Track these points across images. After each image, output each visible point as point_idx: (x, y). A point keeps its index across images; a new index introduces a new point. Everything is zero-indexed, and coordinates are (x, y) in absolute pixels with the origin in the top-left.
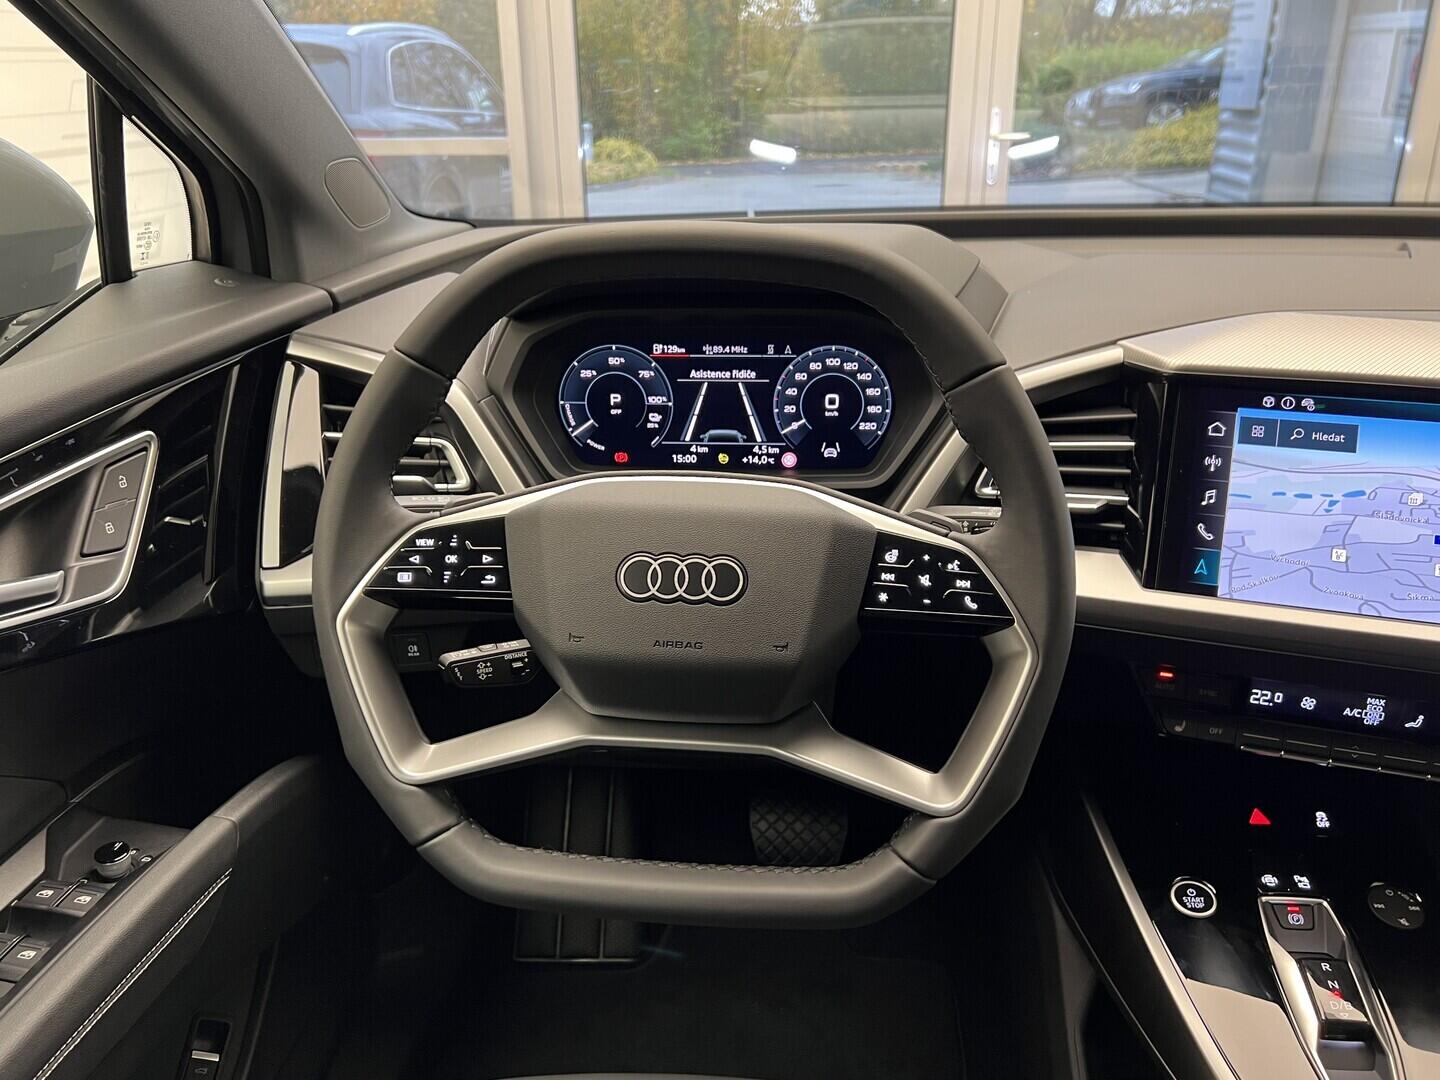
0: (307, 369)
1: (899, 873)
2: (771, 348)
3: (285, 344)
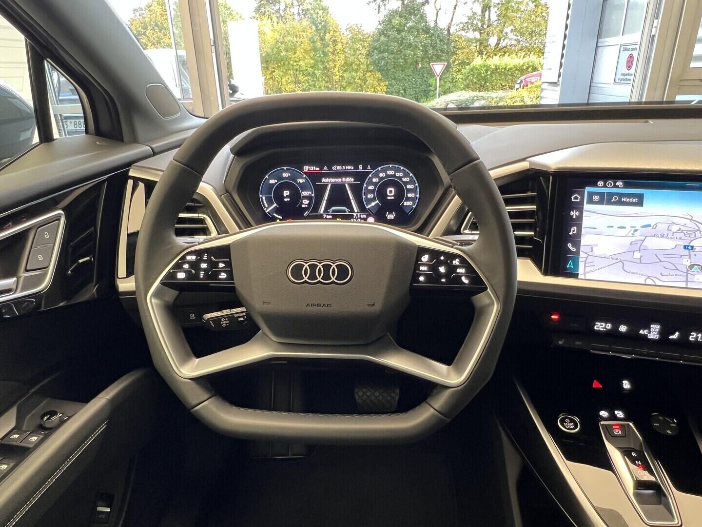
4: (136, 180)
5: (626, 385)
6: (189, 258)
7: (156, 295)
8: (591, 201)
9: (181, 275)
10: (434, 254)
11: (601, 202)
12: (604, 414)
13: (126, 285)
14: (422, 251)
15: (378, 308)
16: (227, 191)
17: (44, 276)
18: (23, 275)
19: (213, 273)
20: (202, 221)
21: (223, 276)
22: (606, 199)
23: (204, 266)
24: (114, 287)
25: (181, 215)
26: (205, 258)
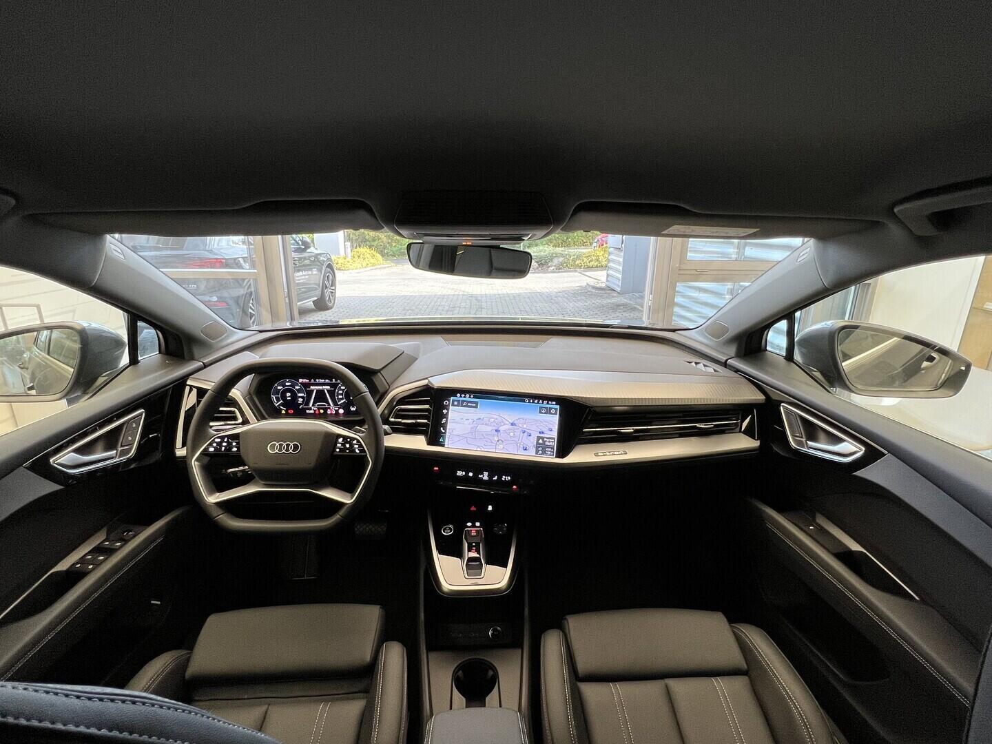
0: (194, 389)
1: (339, 518)
2: (334, 380)
3: (186, 381)
4: (191, 387)
5: (490, 508)
6: (216, 440)
7: (197, 460)
8: (453, 405)
9: (211, 449)
10: (345, 438)
11: (458, 406)
12: (469, 524)
13: (181, 452)
14: (339, 436)
15: (312, 465)
16: (250, 394)
17: (131, 449)
18: (120, 449)
19: (229, 446)
20: (233, 412)
21: (235, 449)
22: (460, 404)
23: (225, 444)
24: (174, 453)
25: (221, 409)
26: (226, 440)
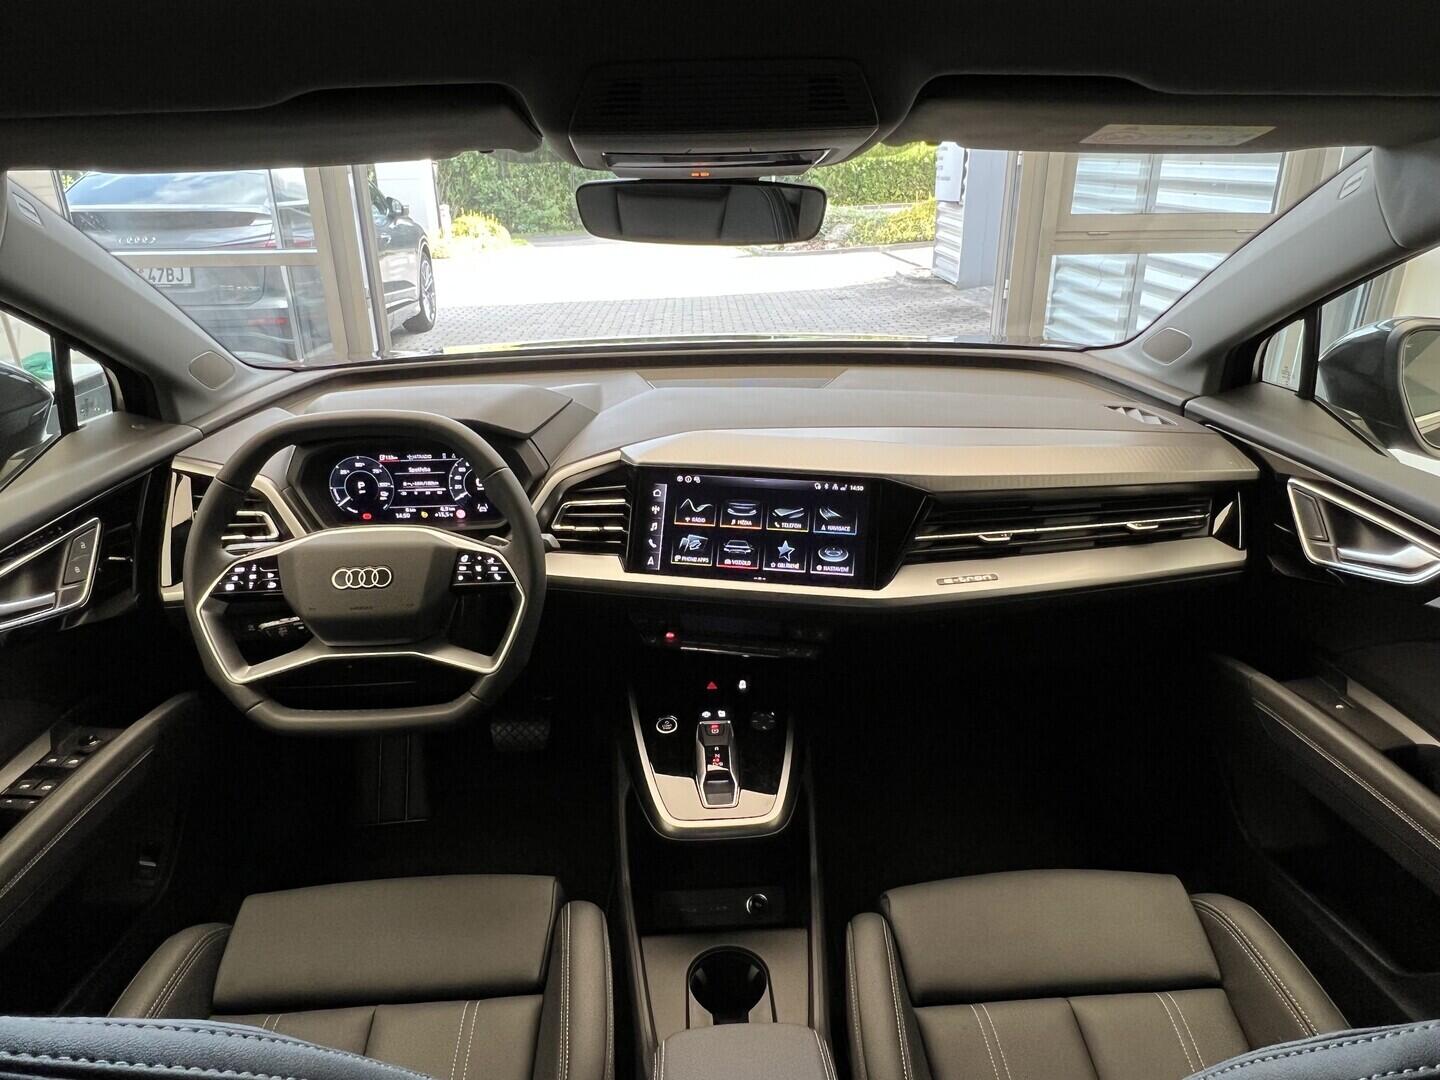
0: (184, 476)
1: (472, 700)
3: (171, 463)
4: (180, 473)
5: (742, 685)
6: (237, 570)
7: (206, 606)
9: (230, 587)
10: (472, 555)
12: (706, 714)
13: (172, 593)
14: (461, 552)
16: (291, 485)
18: (61, 590)
19: (261, 583)
20: (262, 519)
21: (272, 585)
23: (253, 577)
24: (159, 597)
25: (239, 513)
26: (254, 569)
